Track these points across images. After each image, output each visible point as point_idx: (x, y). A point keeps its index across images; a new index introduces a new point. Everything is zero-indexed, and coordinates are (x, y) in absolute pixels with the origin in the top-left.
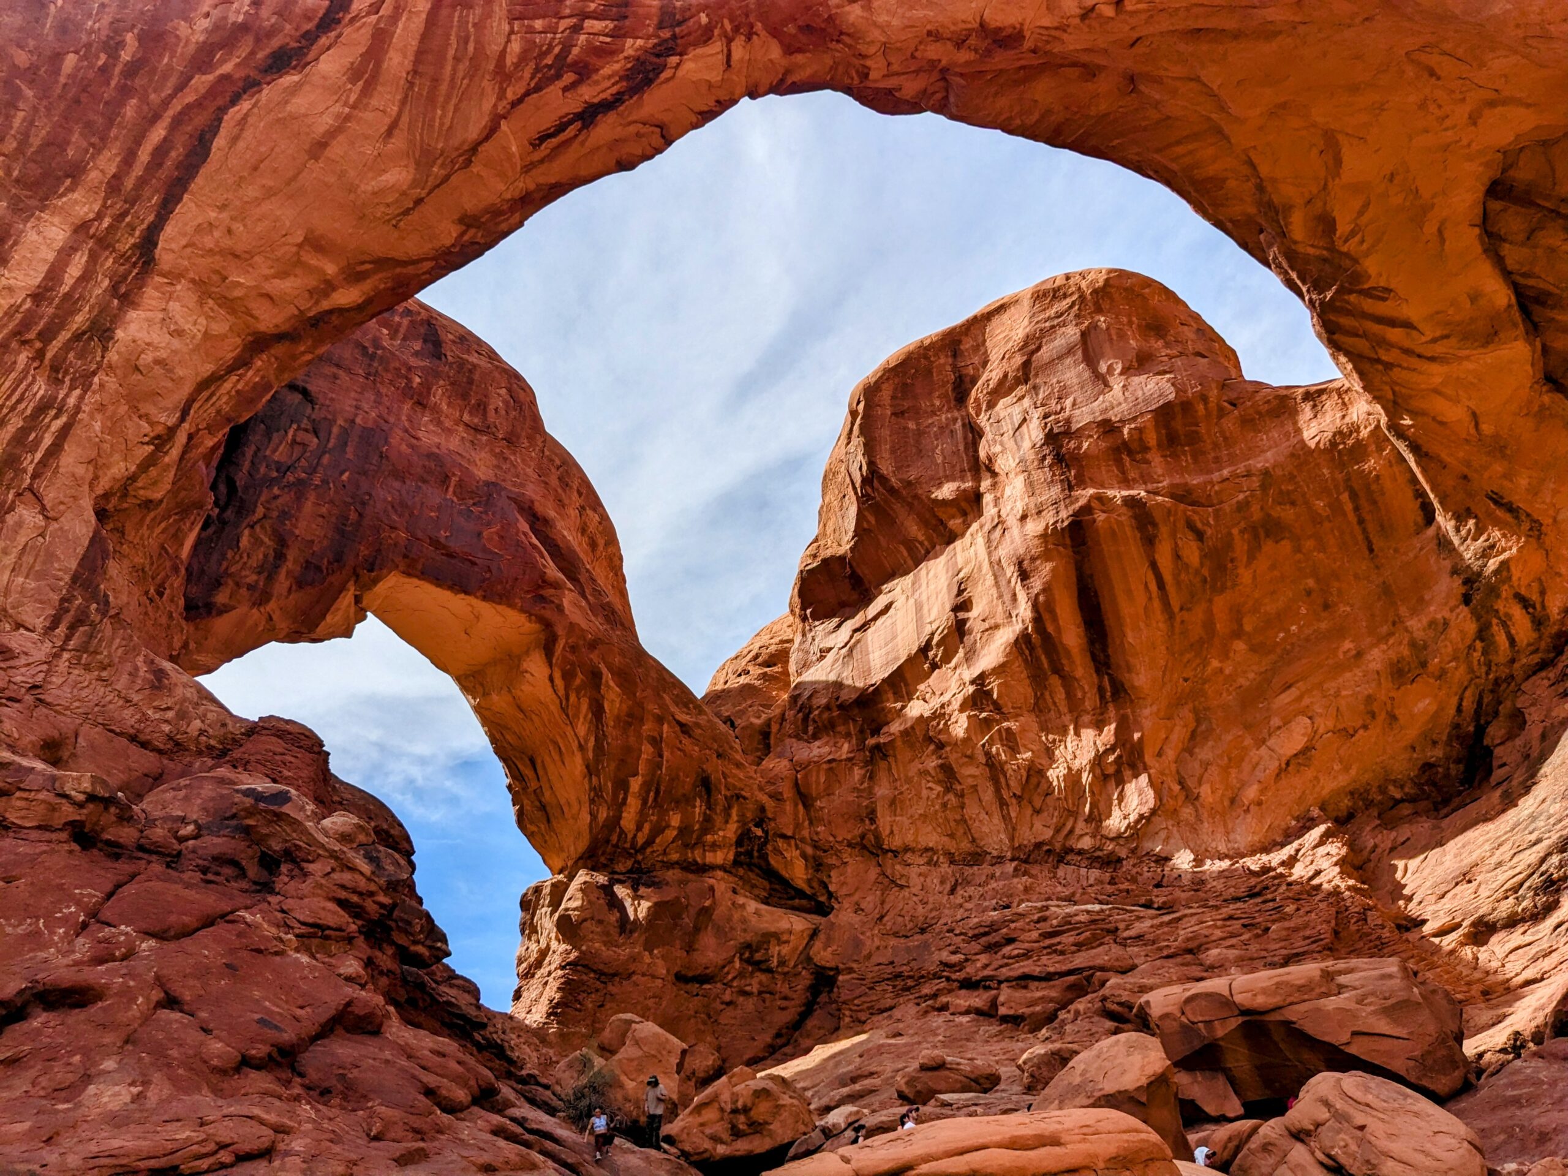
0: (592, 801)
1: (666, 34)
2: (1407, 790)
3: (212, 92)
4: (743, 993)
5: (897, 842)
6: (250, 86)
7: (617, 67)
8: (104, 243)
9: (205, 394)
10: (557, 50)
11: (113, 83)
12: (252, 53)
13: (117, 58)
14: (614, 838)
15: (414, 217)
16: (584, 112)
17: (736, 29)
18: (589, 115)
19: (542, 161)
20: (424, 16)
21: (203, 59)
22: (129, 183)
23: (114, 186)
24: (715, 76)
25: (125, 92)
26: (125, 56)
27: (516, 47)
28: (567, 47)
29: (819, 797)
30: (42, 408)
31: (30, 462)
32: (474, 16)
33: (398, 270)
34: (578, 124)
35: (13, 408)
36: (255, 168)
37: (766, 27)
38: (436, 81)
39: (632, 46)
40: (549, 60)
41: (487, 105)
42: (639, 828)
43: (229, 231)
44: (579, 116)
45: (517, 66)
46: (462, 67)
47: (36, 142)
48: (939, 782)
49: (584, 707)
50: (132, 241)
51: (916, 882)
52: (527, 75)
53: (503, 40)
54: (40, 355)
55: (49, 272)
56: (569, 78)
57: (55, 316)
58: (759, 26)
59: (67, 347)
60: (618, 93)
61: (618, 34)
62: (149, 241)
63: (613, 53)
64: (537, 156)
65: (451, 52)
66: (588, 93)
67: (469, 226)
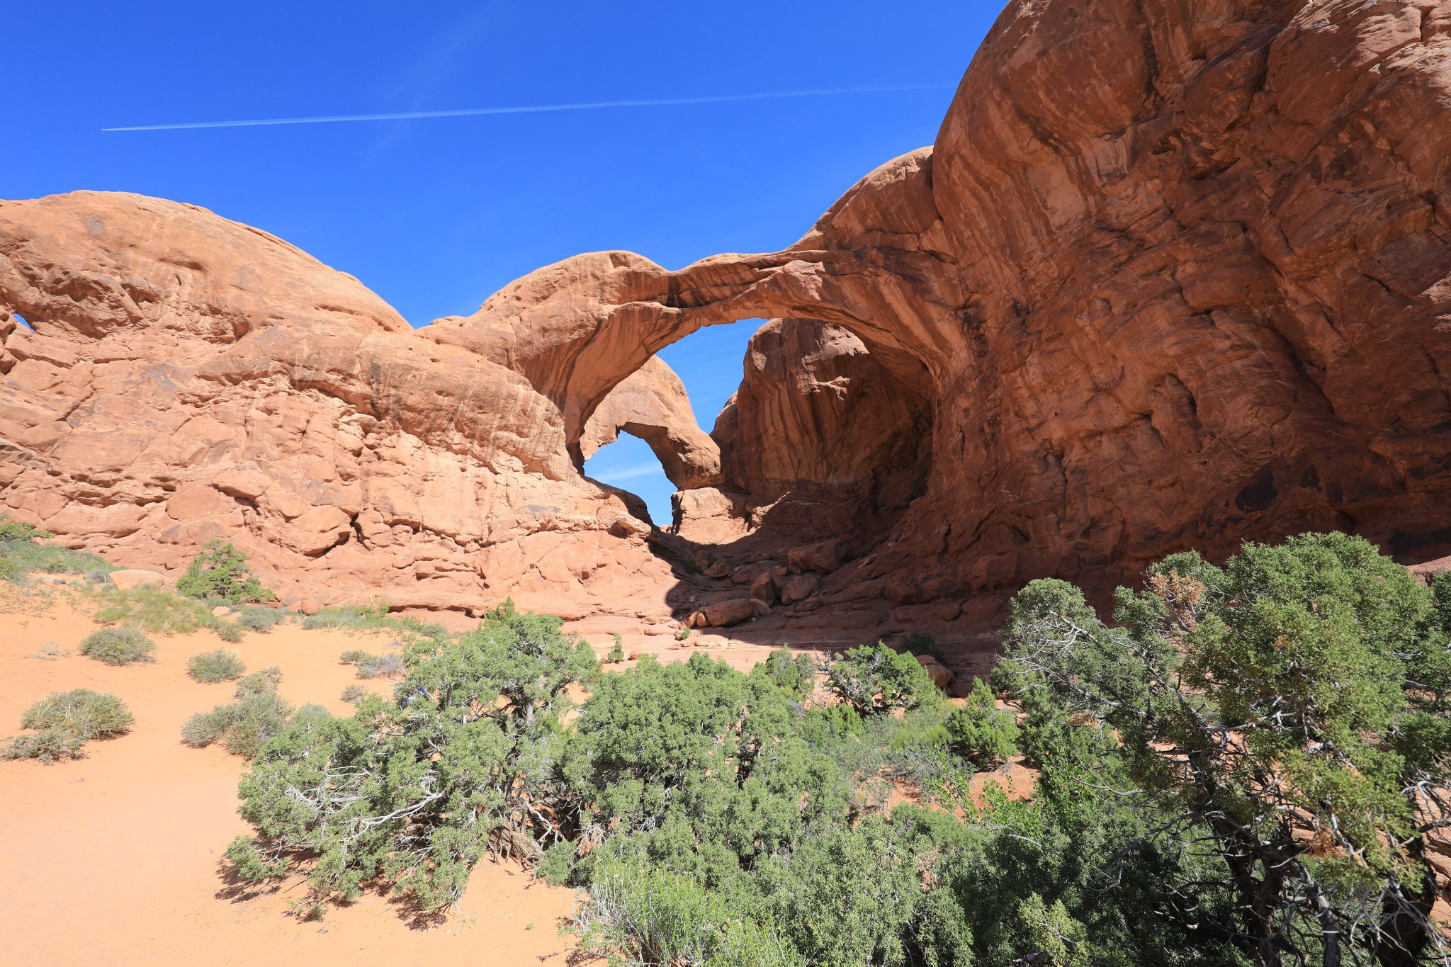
1: (679, 319)
5: (768, 476)
6: (581, 350)
20: (617, 325)
21: (570, 349)
25: (554, 360)
26: (552, 353)
27: (642, 329)
28: (655, 326)
32: (631, 320)
36: (585, 367)
44: (661, 337)
45: (643, 332)
52: (646, 334)
53: (639, 325)
56: (656, 332)
60: (669, 331)
61: (667, 323)
64: (650, 347)
66: (662, 334)
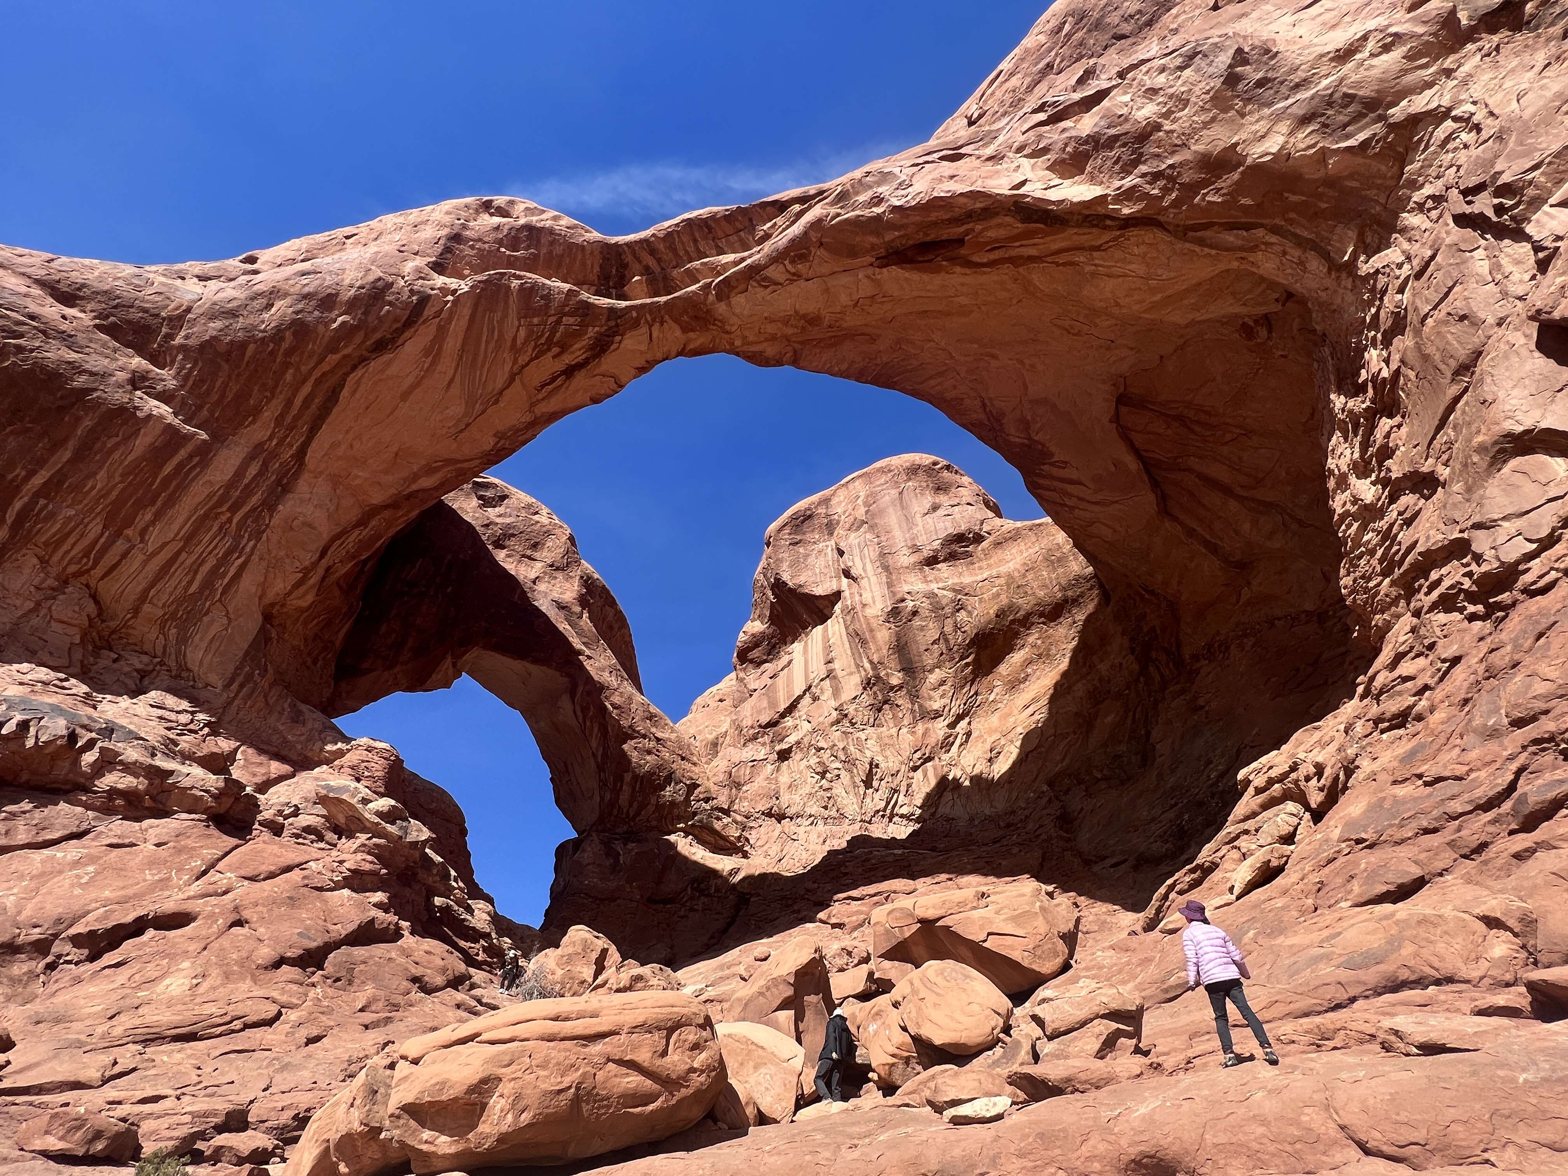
0: (601, 788)
1: (612, 323)
2: (1105, 772)
3: (338, 365)
4: (692, 910)
5: (792, 811)
6: (363, 361)
7: (584, 343)
8: (274, 455)
9: (339, 542)
10: (547, 335)
11: (278, 360)
12: (363, 342)
13: (280, 346)
14: (615, 812)
15: (466, 433)
16: (566, 369)
17: (654, 320)
18: (570, 372)
19: (543, 399)
20: (467, 318)
21: (332, 346)
22: (289, 419)
23: (279, 421)
24: (643, 347)
25: (286, 366)
26: (285, 345)
27: (522, 333)
28: (553, 331)
29: (745, 783)
30: (229, 553)
31: (220, 585)
32: (497, 316)
33: (459, 465)
34: (564, 377)
35: (210, 553)
36: (368, 408)
37: (671, 317)
38: (476, 355)
39: (592, 332)
40: (542, 341)
41: (507, 368)
42: (631, 806)
43: (351, 446)
44: (564, 372)
45: (524, 344)
46: (492, 346)
47: (230, 396)
48: (817, 773)
49: (596, 730)
50: (291, 453)
51: (802, 836)
52: (530, 350)
53: (515, 330)
54: (230, 520)
55: (236, 472)
56: (555, 350)
57: (239, 497)
58: (667, 317)
59: (246, 516)
60: (587, 358)
61: (583, 326)
62: (302, 453)
63: (581, 335)
64: (540, 396)
65: (484, 338)
66: (568, 359)
67: (500, 439)
